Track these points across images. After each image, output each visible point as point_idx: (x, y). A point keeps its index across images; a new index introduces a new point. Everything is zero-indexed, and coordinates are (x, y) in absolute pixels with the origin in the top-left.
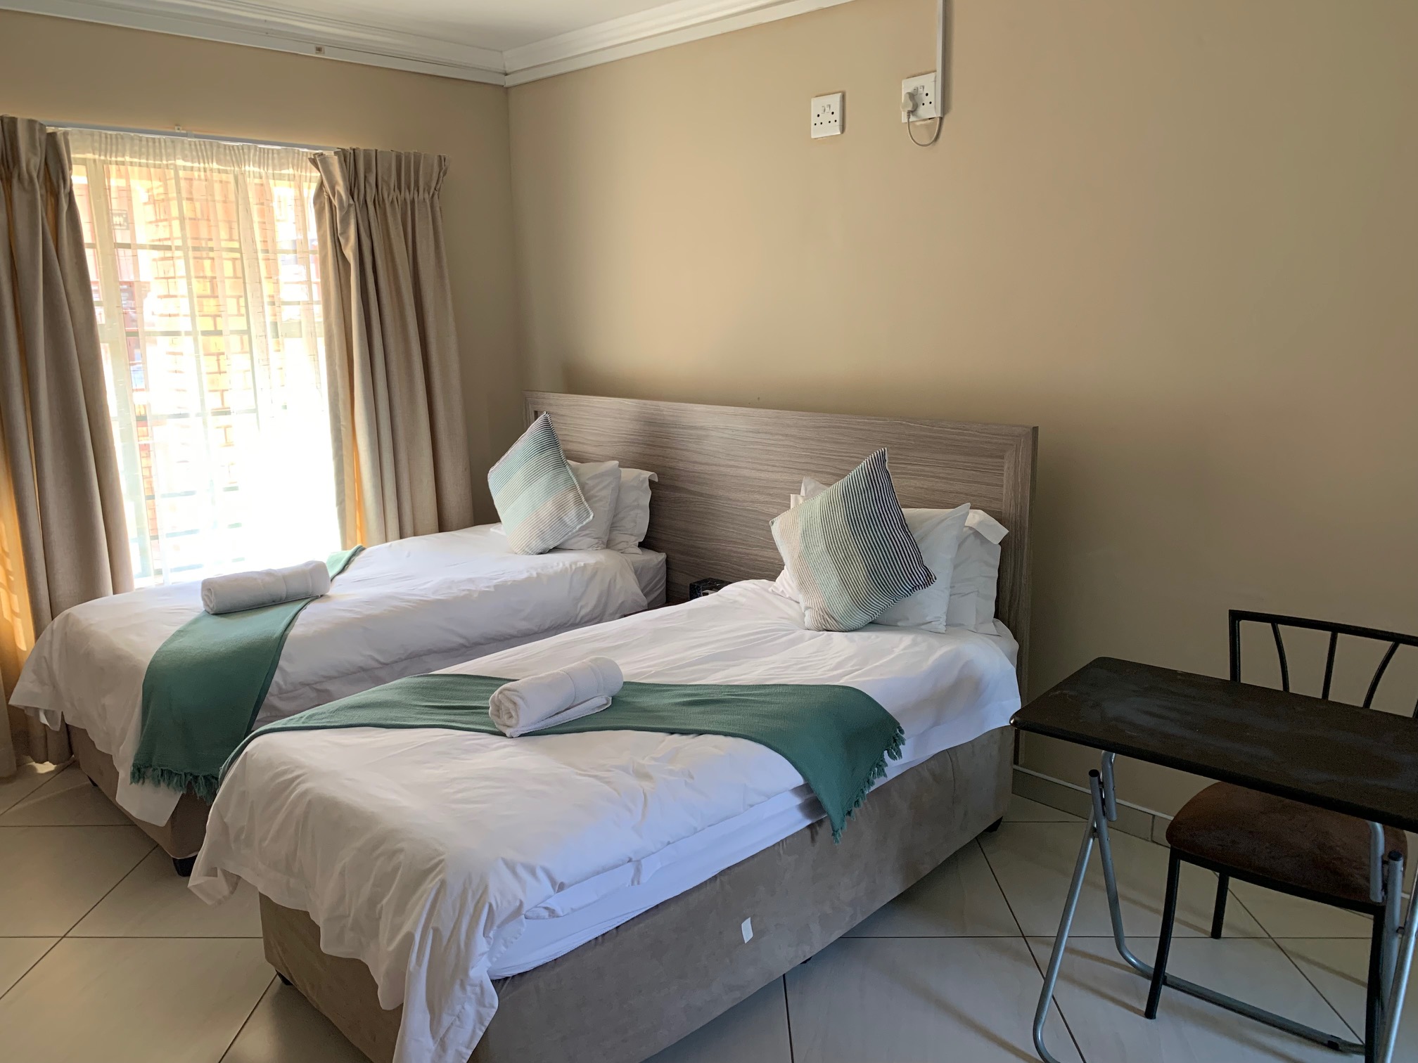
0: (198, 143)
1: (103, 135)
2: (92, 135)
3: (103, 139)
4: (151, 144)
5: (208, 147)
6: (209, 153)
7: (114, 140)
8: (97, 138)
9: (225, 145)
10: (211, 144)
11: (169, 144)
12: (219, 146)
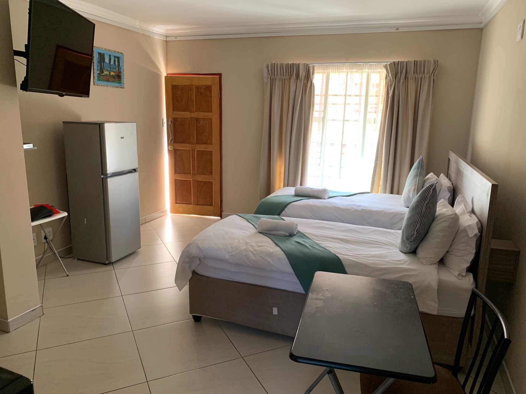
0: (350, 65)
1: (325, 65)
2: (322, 65)
3: (325, 66)
4: (337, 66)
5: (353, 65)
6: (353, 67)
7: (327, 66)
8: (323, 66)
9: (358, 64)
10: (354, 64)
11: (342, 66)
12: (356, 65)
